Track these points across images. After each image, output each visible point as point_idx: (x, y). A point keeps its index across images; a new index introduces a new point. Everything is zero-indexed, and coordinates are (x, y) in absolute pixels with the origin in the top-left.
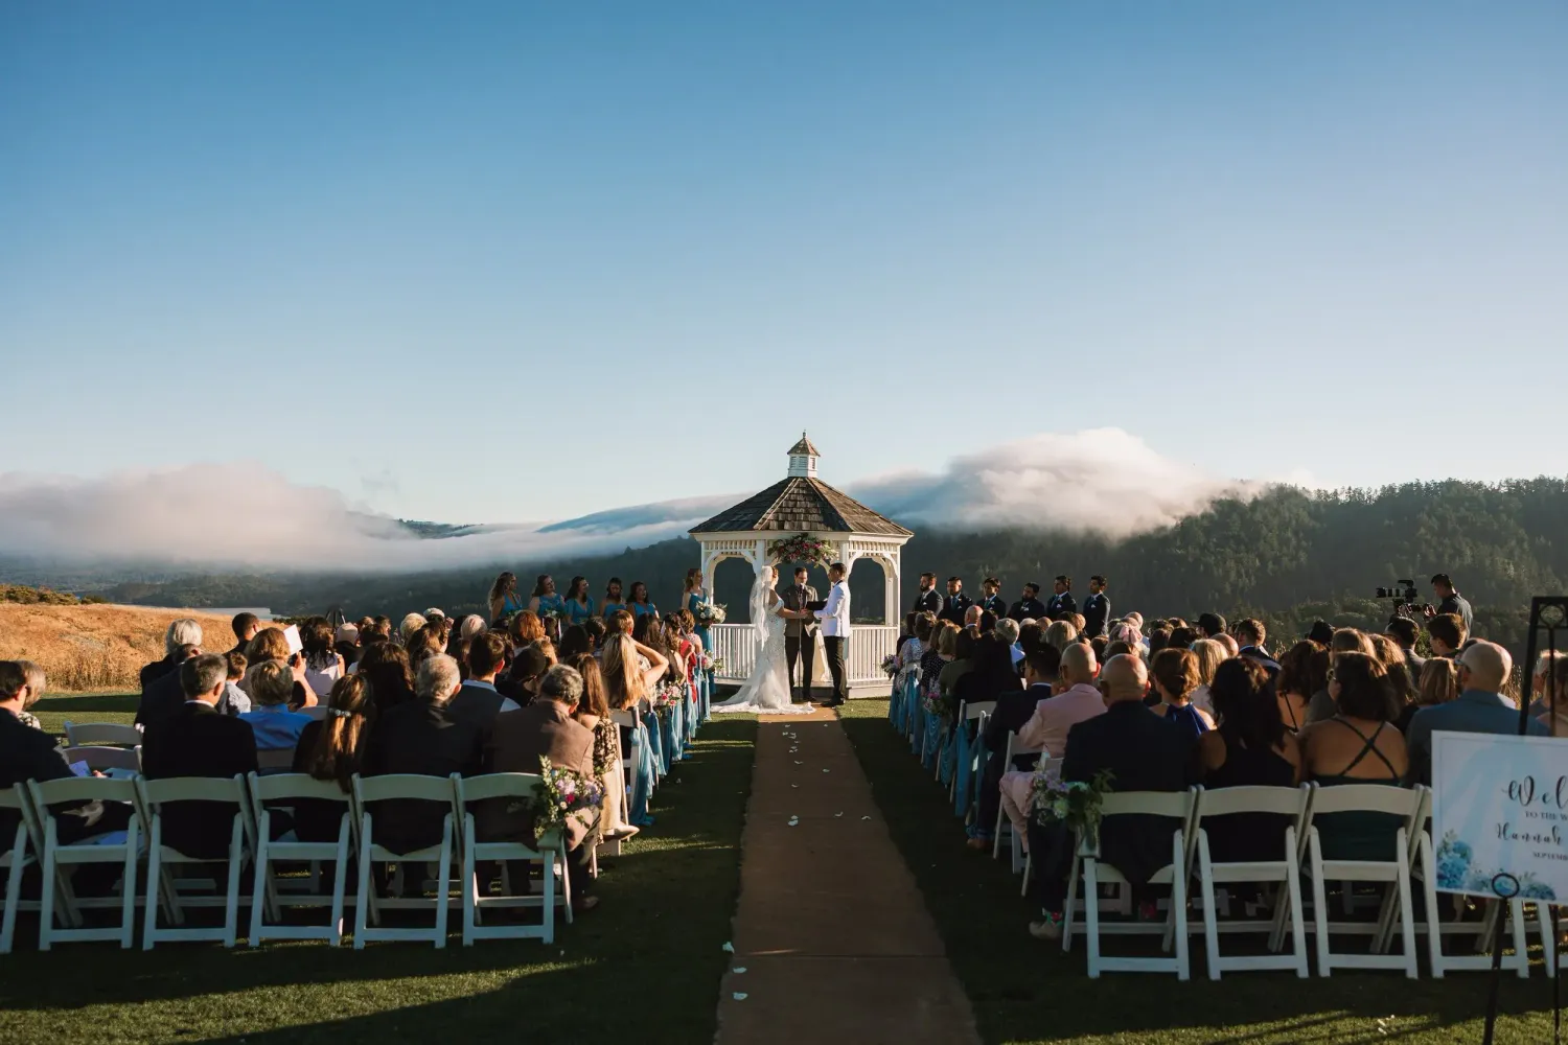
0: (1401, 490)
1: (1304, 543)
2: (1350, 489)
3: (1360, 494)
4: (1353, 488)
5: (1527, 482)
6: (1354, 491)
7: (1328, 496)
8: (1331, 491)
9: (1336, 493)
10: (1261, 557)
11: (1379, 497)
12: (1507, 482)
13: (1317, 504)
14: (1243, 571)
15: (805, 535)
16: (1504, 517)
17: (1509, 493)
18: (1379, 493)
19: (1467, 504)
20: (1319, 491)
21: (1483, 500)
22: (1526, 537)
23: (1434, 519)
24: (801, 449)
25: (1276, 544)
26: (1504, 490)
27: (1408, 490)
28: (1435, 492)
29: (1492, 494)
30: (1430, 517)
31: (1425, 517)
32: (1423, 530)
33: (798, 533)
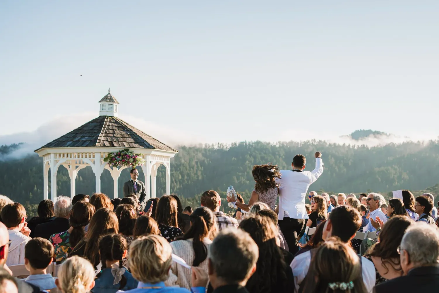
0: (239, 145)
1: (200, 168)
2: (219, 143)
3: (223, 146)
4: (220, 143)
5: (287, 143)
6: (221, 145)
7: (210, 146)
8: (211, 145)
9: (213, 145)
10: (182, 173)
11: (230, 148)
12: (279, 142)
13: (205, 150)
14: (174, 180)
15: (127, 150)
16: (278, 157)
17: (280, 147)
18: (230, 146)
19: (264, 151)
20: (206, 144)
21: (271, 151)
22: (286, 165)
23: (252, 157)
24: (108, 99)
25: (188, 168)
26: (278, 146)
27: (241, 144)
28: (252, 146)
29: (273, 147)
30: (250, 156)
31: (248, 156)
32: (247, 162)
33: (122, 149)
